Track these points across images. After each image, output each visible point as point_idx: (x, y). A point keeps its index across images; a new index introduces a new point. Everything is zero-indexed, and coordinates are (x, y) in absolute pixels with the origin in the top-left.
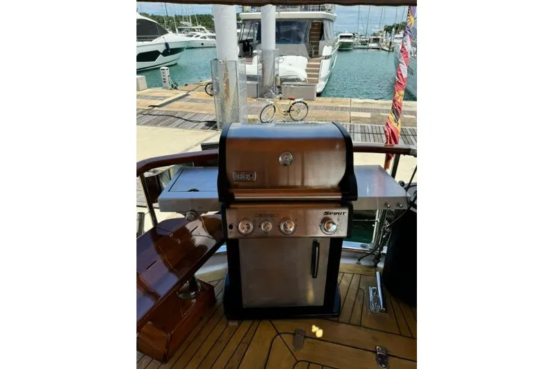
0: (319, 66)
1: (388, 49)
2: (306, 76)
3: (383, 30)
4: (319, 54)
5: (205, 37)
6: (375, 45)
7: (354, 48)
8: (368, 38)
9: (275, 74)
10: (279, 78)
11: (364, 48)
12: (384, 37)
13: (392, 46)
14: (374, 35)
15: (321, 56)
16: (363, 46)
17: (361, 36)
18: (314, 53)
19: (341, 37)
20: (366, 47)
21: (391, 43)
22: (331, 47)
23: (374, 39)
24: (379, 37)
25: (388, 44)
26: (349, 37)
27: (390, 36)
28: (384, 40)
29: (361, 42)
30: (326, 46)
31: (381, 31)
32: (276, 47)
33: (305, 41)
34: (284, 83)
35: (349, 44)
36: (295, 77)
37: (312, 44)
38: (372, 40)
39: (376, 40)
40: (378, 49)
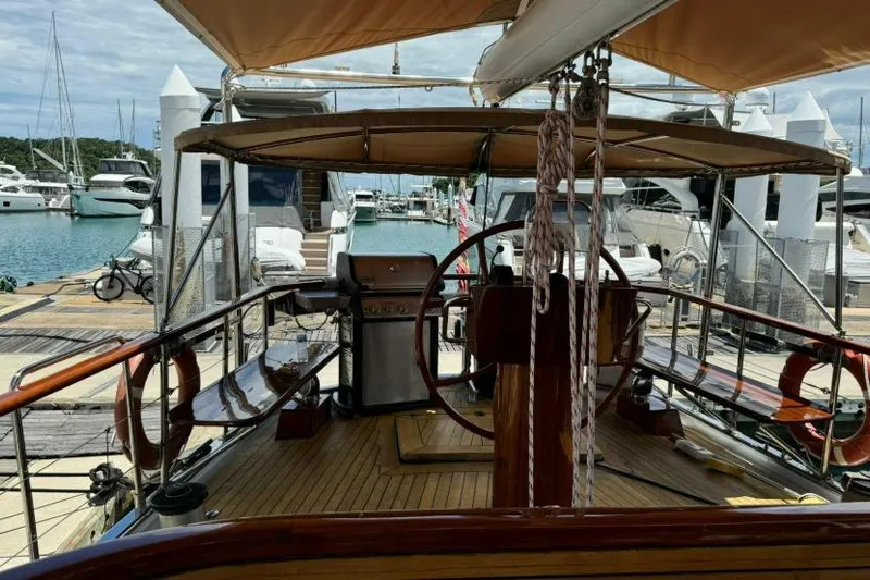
0: (326, 246)
1: (446, 221)
2: (304, 263)
3: (430, 186)
4: (324, 225)
5: (14, 189)
6: (419, 213)
7: (380, 219)
8: (404, 200)
9: (252, 256)
10: (258, 264)
11: (398, 220)
12: (435, 199)
13: (453, 216)
14: (416, 194)
15: (329, 229)
16: (396, 216)
17: (388, 196)
18: (313, 223)
19: (358, 197)
20: (402, 216)
21: (449, 210)
22: (345, 214)
23: (416, 203)
24: (426, 199)
25: (445, 212)
26: (366, 197)
27: (447, 197)
28: (437, 205)
29: (391, 208)
30: (335, 212)
31: (427, 189)
32: (250, 211)
33: (295, 203)
34: (267, 273)
35: (369, 211)
36: (284, 264)
37: (308, 207)
38: (412, 205)
39: (421, 205)
40: (427, 220)
